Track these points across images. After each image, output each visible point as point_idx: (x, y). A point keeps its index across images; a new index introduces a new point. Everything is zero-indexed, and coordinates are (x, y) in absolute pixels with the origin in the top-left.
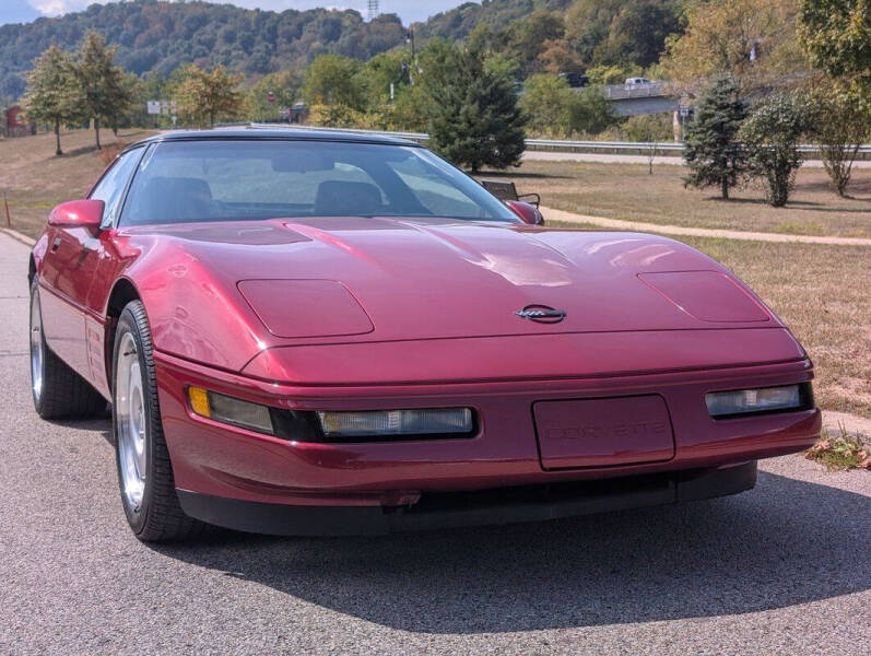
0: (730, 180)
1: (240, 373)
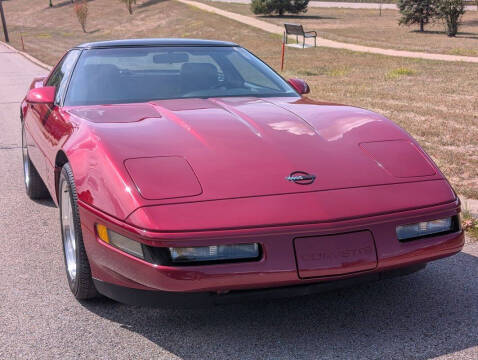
0: (425, 21)
1: (125, 221)
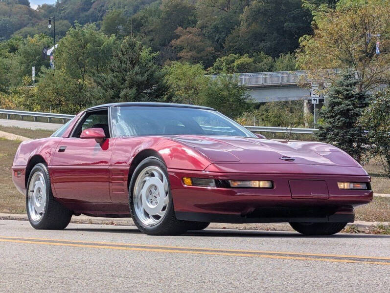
1: (204, 171)
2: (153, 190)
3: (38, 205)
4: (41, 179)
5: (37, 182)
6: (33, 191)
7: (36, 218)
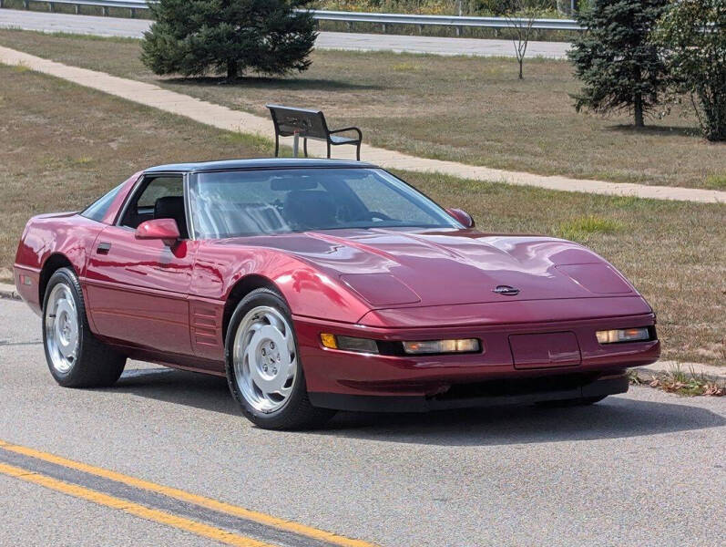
1: (357, 323)
2: (268, 348)
3: (65, 343)
4: (68, 296)
5: (61, 301)
6: (55, 316)
7: (63, 365)
